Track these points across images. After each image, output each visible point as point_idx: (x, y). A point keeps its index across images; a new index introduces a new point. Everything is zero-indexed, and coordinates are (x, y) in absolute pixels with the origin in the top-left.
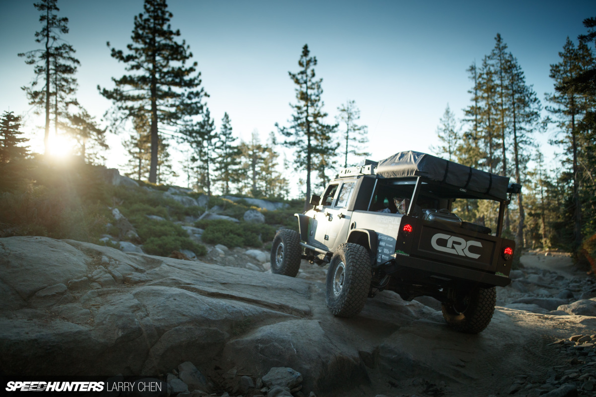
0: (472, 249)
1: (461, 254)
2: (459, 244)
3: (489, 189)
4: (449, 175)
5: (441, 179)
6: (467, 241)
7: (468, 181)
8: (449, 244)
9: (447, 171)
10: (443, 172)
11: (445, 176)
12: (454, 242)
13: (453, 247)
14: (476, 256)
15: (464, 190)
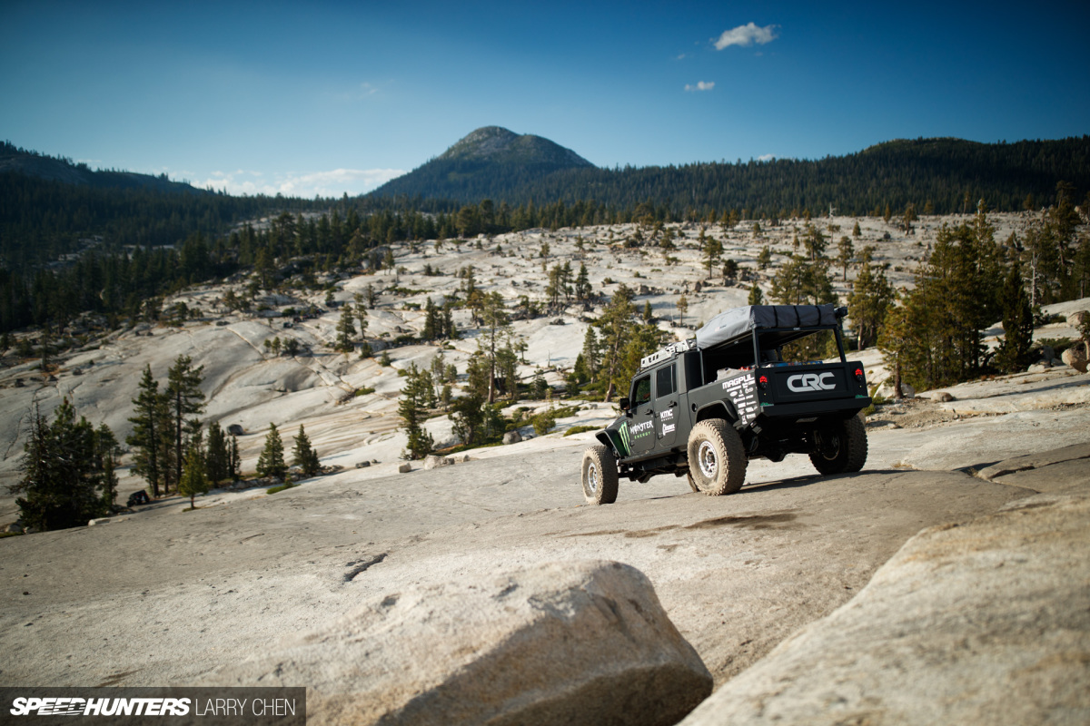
0: (826, 381)
1: (818, 388)
2: (813, 380)
3: (819, 319)
4: (779, 318)
5: (774, 324)
6: (818, 375)
7: (798, 318)
8: (805, 383)
9: (776, 314)
10: (773, 317)
11: (777, 320)
12: (808, 380)
13: (809, 385)
14: (832, 387)
15: (798, 329)
